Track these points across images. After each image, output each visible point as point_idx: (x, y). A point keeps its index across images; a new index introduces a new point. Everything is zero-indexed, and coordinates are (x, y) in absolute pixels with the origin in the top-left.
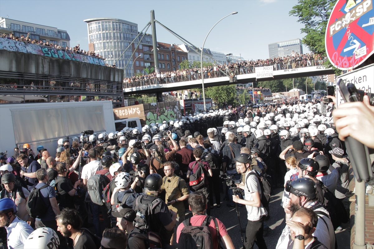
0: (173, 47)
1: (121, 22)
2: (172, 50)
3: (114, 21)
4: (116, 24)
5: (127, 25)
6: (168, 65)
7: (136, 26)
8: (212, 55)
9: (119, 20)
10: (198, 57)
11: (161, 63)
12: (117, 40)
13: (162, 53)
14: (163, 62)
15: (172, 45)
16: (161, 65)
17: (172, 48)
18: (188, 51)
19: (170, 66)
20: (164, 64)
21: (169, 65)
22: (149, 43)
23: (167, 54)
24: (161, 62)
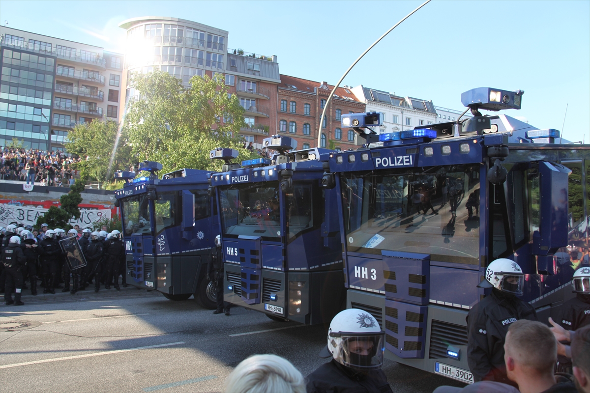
0: (325, 88)
1: (184, 25)
2: (320, 95)
3: (169, 23)
4: (172, 30)
5: (199, 32)
6: (306, 128)
7: (224, 35)
8: (437, 114)
9: (180, 21)
10: (397, 116)
11: (286, 121)
12: (171, 63)
13: (292, 99)
14: (292, 119)
15: (322, 83)
16: (286, 125)
17: (320, 90)
18: (367, 101)
19: (312, 130)
20: (295, 122)
21: (308, 126)
22: (254, 74)
23: (305, 102)
24: (286, 119)
